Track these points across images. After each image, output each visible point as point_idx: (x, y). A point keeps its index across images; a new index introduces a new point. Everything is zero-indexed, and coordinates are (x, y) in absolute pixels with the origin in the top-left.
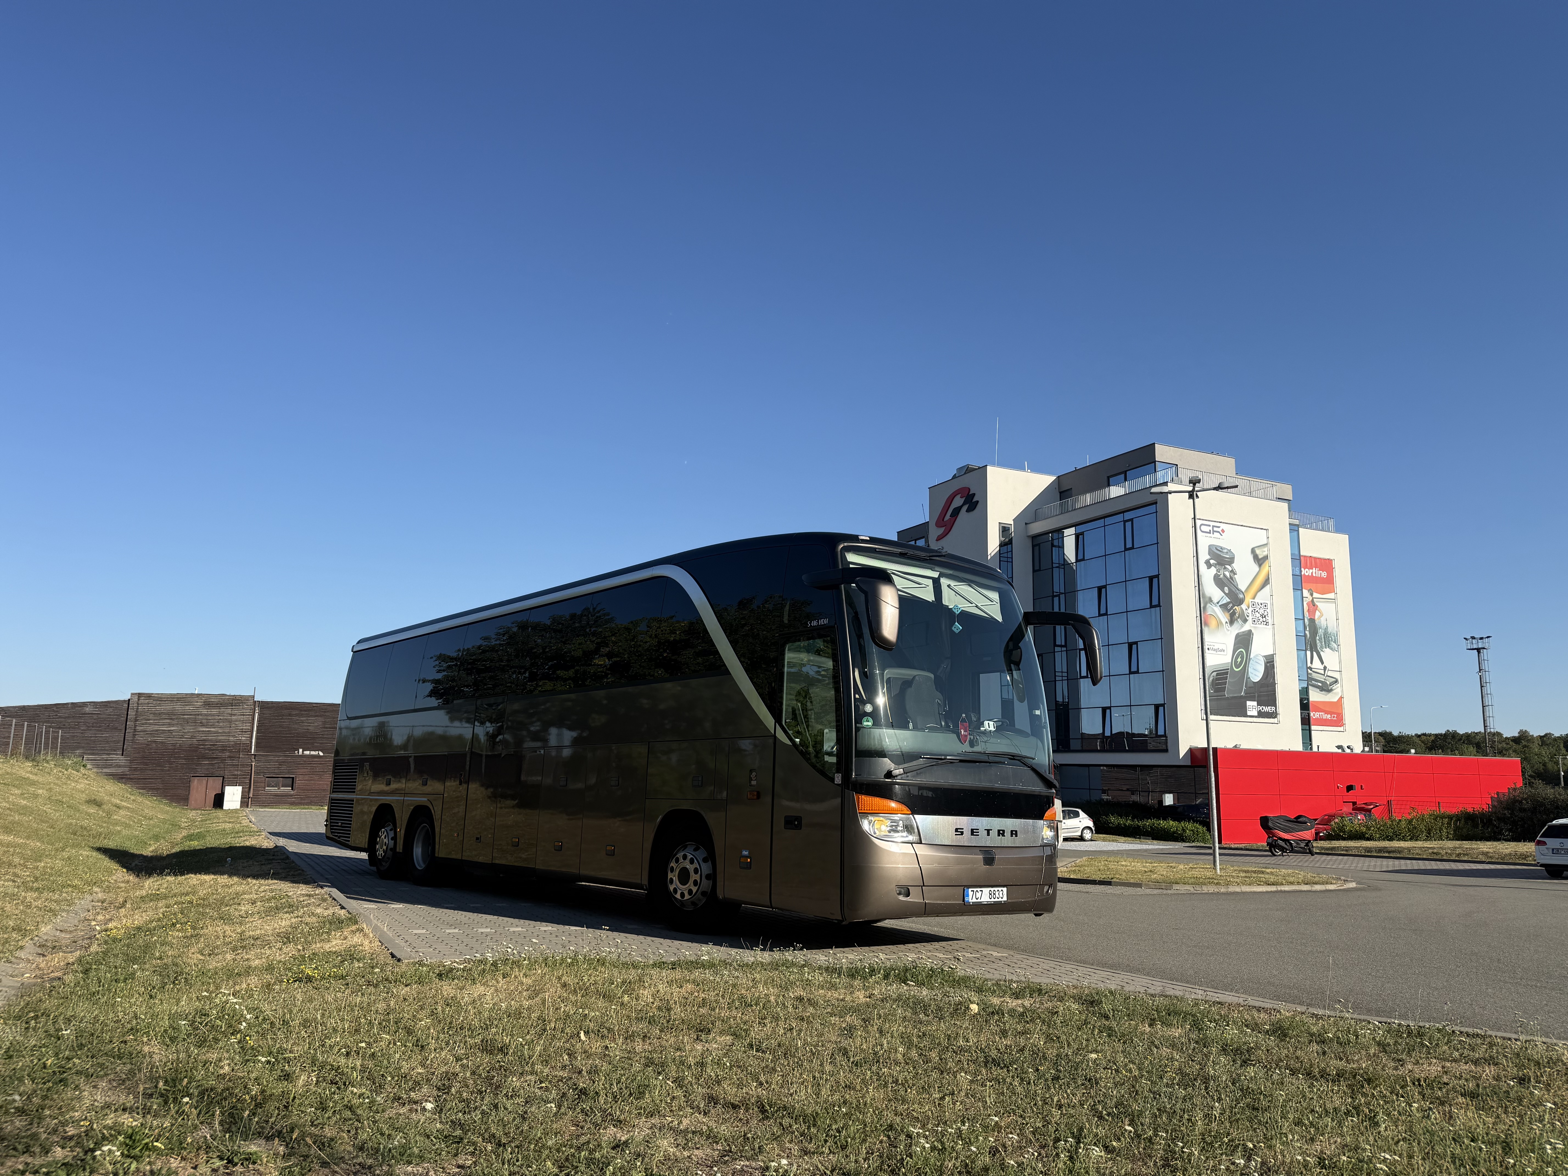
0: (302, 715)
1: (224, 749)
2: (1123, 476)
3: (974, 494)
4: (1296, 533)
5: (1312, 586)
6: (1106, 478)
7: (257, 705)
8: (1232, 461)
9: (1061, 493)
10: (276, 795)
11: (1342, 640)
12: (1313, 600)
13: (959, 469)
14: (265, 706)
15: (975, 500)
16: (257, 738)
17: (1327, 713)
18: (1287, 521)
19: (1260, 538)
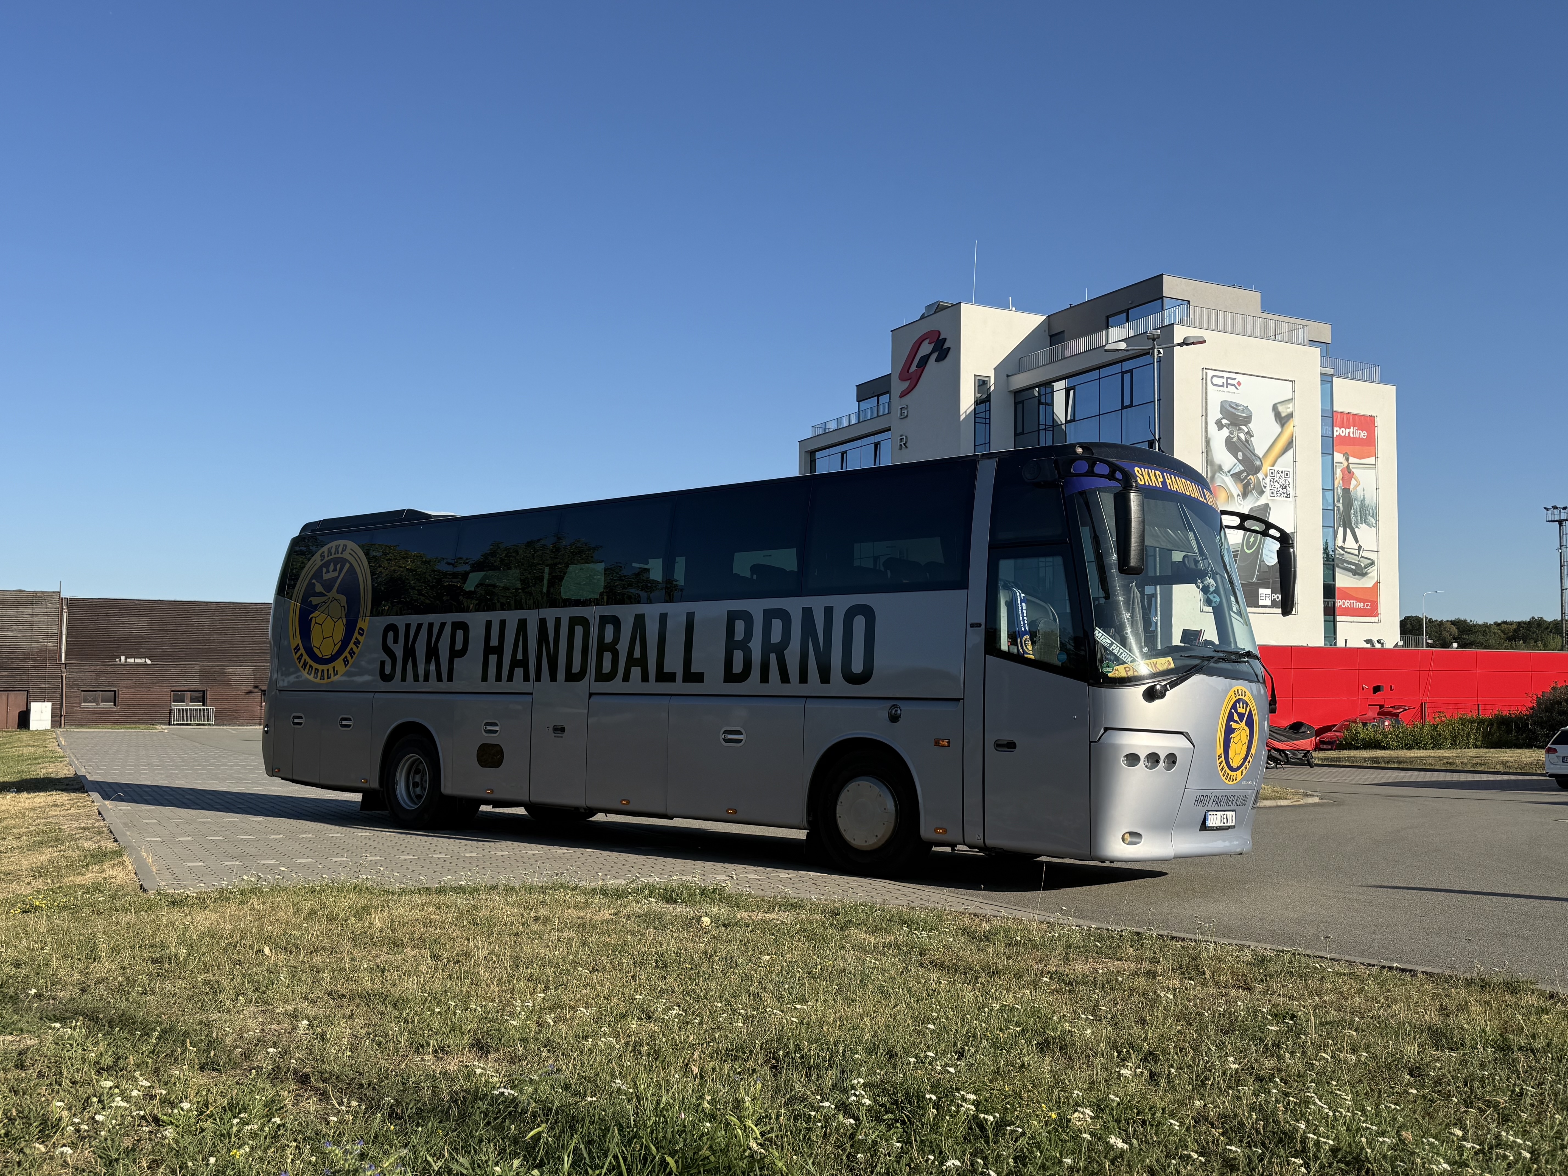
0: (122, 615)
1: (26, 657)
2: (1125, 314)
3: (945, 339)
4: (1329, 385)
5: (1349, 449)
6: (1104, 318)
7: (64, 602)
8: (1256, 296)
9: (1051, 336)
10: (94, 712)
11: (1381, 515)
12: (1348, 466)
13: (928, 307)
14: (74, 604)
15: (946, 346)
16: (67, 644)
17: (1359, 600)
18: (1318, 370)
19: (1283, 391)
